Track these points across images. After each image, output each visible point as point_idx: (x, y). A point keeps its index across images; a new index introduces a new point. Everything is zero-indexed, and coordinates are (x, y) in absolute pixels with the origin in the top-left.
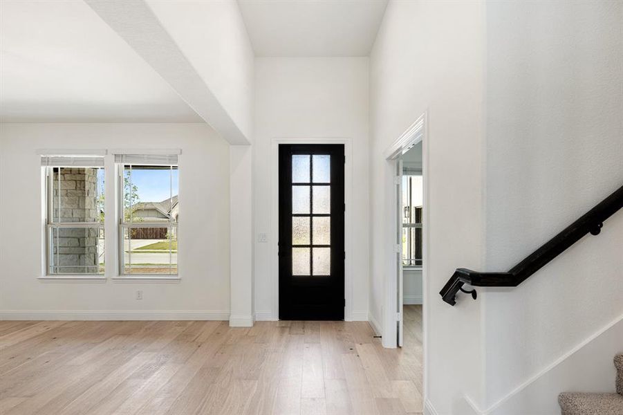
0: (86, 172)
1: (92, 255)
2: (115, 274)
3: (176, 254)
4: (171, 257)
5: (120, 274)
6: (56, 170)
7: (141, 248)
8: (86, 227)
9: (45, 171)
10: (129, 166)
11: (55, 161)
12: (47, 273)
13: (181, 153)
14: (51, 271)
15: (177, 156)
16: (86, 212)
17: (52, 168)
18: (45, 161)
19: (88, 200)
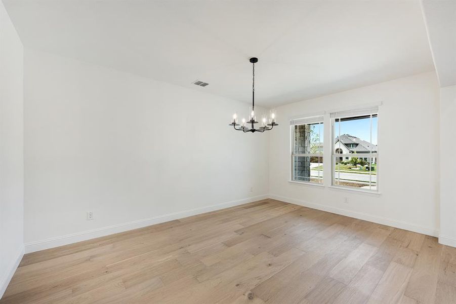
0: (306, 127)
1: (308, 171)
2: (330, 185)
3: (375, 176)
4: (371, 177)
5: (332, 184)
6: (296, 126)
7: (316, 168)
8: (305, 156)
9: (292, 127)
10: (338, 120)
11: (296, 122)
12: (292, 180)
13: (382, 104)
14: (294, 179)
15: (377, 107)
16: (306, 148)
17: (294, 126)
18: (292, 123)
19: (306, 142)
